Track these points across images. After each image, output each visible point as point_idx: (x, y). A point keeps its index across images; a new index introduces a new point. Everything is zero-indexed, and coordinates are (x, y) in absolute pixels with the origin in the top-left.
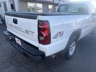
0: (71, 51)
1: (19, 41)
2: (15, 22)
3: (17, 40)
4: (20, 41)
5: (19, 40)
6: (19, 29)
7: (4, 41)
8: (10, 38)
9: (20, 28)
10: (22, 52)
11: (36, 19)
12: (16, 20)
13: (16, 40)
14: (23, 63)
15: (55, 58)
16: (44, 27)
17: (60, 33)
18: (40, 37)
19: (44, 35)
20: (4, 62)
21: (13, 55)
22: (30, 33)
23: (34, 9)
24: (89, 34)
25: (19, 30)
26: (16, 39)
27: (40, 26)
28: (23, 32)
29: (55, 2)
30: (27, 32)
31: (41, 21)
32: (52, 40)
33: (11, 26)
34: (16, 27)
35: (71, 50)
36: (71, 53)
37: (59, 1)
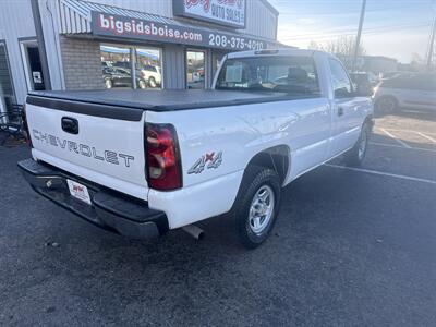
0: (258, 219)
1: (81, 190)
2: (71, 127)
3: (75, 188)
4: (85, 188)
5: (81, 186)
6: (85, 150)
7: (10, 202)
8: (49, 184)
9: (87, 147)
10: (95, 220)
11: (138, 119)
12: (75, 122)
13: (71, 188)
14: (95, 267)
15: (201, 235)
16: (163, 140)
17: (209, 157)
18: (151, 168)
19: (163, 164)
20: (24, 268)
21: (55, 244)
22: (120, 160)
23: (128, 65)
24: (331, 162)
25: (84, 154)
26: (71, 184)
27: (149, 139)
28: (97, 157)
29: (211, 43)
30: (112, 157)
31: (153, 125)
32: (186, 178)
33: (53, 140)
34: (72, 144)
35: (257, 214)
36: (258, 227)
37: (229, 38)
